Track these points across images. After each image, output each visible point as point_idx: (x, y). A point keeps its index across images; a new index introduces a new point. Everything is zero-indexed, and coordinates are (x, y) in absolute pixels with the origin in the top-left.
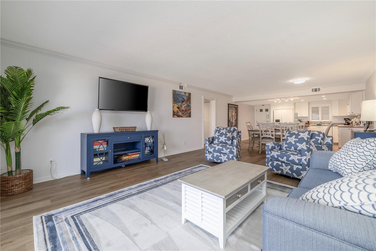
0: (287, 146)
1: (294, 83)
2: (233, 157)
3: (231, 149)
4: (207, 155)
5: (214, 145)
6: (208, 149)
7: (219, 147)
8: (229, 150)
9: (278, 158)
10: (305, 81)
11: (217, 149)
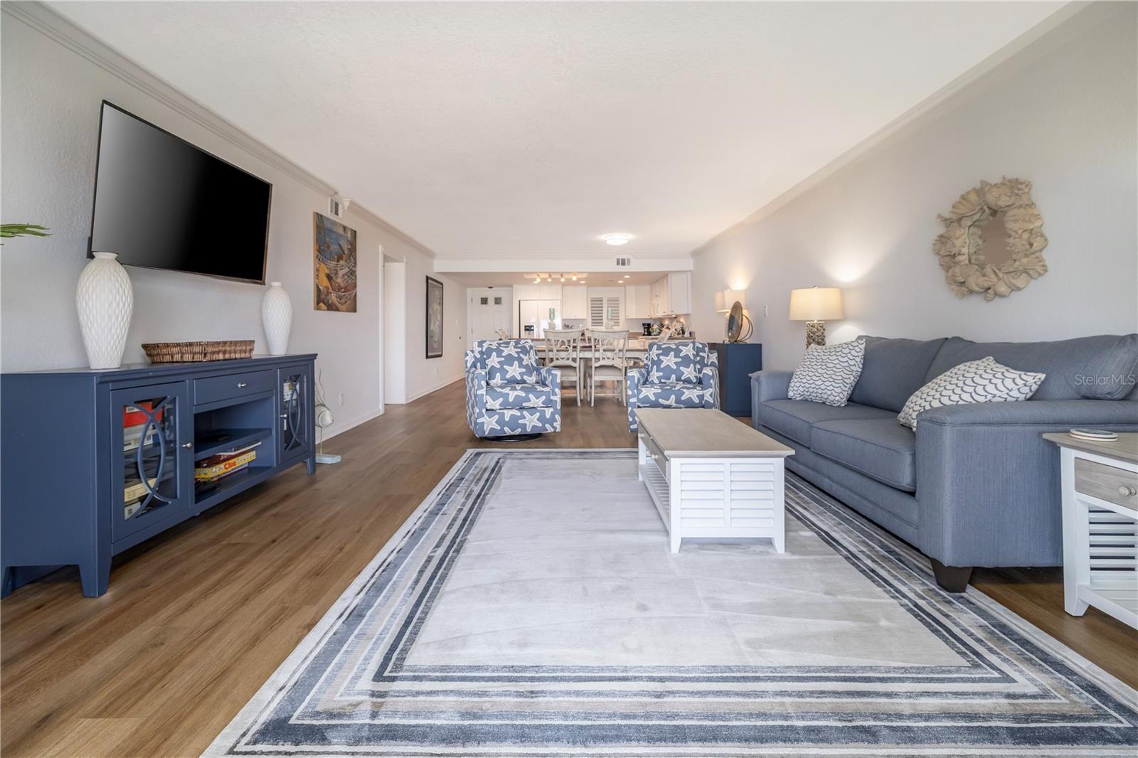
0: (661, 374)
1: (607, 242)
2: (553, 414)
3: (548, 394)
4: (485, 421)
5: (502, 389)
6: (487, 402)
7: (516, 393)
8: (543, 398)
9: (657, 400)
10: (626, 241)
11: (511, 400)
